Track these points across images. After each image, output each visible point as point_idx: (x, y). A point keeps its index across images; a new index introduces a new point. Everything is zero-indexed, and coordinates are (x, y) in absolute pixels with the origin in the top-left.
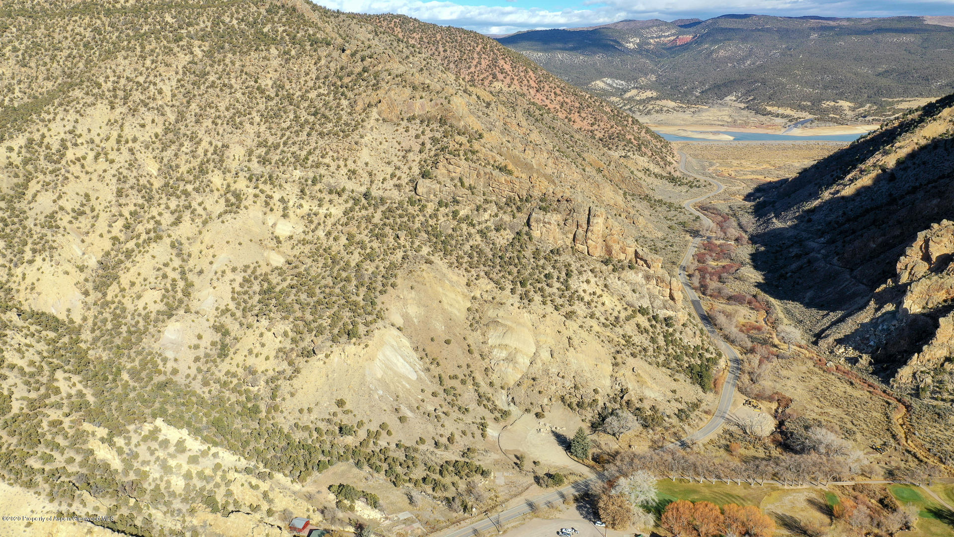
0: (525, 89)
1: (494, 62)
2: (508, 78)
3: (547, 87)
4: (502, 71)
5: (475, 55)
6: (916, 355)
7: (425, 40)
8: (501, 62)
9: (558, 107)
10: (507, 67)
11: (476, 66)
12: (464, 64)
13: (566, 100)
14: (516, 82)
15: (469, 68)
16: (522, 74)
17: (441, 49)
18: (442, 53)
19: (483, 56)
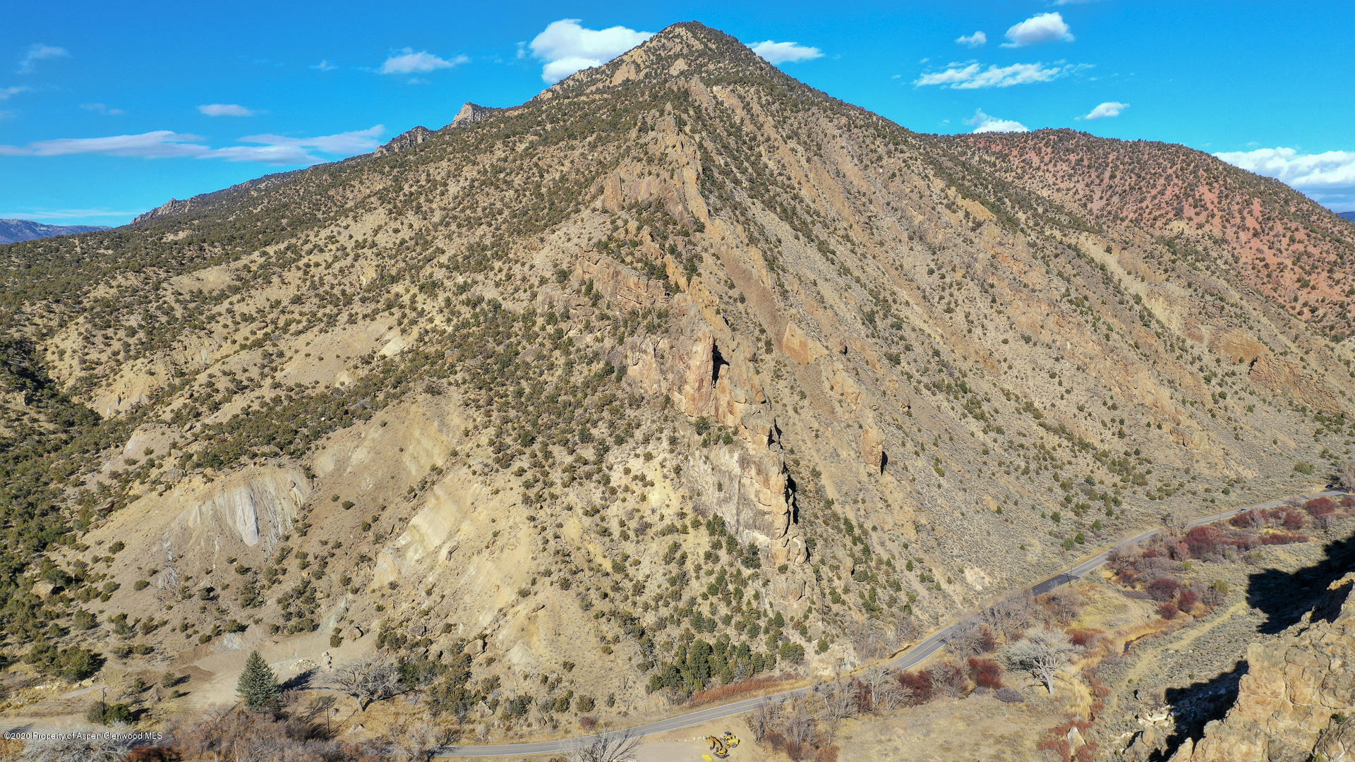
0: (1230, 232)
1: (1189, 191)
2: (1204, 214)
3: (1279, 227)
4: (1199, 204)
5: (1162, 181)
6: (1189, 741)
7: (1086, 163)
8: (1203, 189)
9: (1289, 262)
10: (1209, 197)
11: (1154, 197)
12: (1136, 195)
13: (1311, 249)
14: (1217, 220)
15: (1141, 201)
16: (1237, 207)
17: (1107, 174)
18: (1106, 180)
19: (1176, 181)
